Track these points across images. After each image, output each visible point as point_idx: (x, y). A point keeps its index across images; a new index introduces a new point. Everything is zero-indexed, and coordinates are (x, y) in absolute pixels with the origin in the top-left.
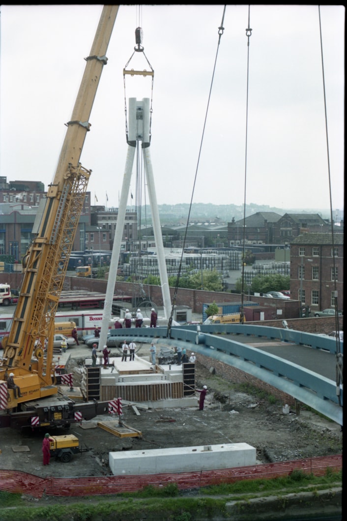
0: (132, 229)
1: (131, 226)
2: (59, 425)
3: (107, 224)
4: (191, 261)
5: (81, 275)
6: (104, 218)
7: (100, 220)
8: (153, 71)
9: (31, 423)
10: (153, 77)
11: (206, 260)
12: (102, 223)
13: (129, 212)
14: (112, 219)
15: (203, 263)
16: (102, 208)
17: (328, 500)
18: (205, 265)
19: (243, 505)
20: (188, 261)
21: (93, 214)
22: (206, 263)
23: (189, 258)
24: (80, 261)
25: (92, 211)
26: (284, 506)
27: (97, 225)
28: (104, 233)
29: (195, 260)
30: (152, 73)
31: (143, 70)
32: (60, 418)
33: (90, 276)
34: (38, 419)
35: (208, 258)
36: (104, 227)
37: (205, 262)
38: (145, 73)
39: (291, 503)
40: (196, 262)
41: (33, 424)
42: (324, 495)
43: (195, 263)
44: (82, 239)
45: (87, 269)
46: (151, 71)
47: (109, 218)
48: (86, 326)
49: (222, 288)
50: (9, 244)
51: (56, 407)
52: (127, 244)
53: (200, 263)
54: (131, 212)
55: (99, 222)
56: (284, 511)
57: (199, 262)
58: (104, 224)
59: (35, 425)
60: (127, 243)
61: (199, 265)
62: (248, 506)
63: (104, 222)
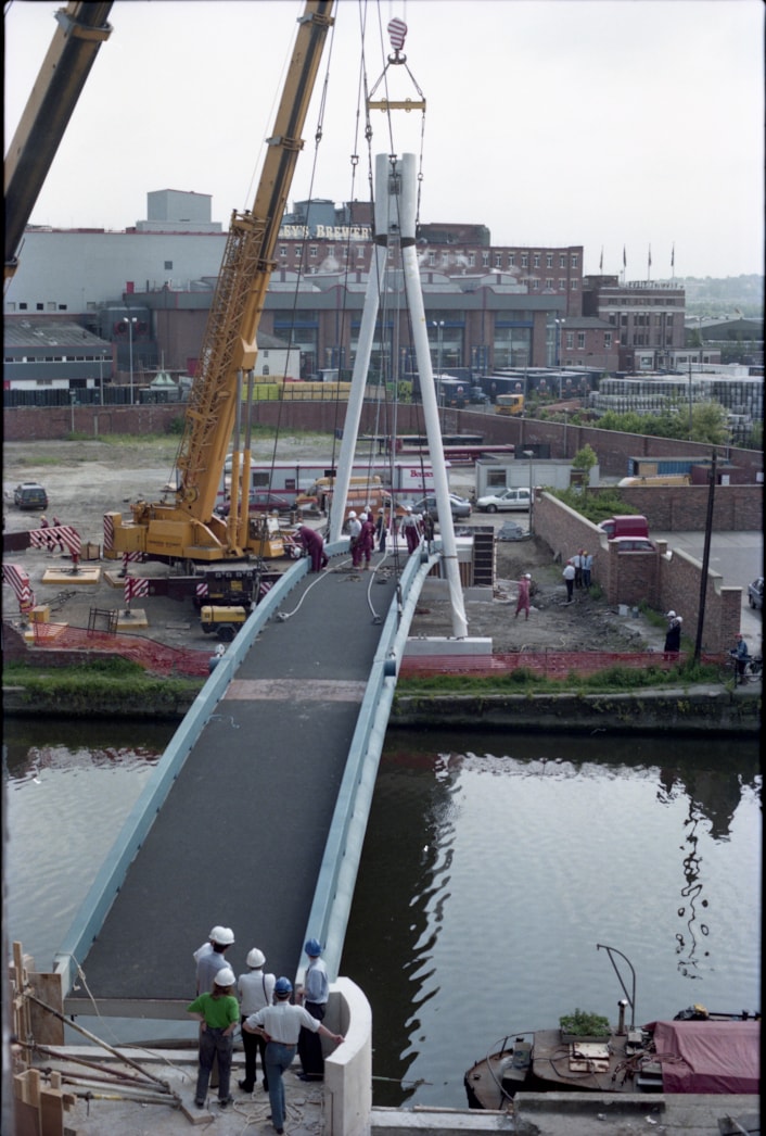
0: (672, 325)
1: (671, 319)
2: (235, 597)
3: (619, 313)
4: (723, 389)
5: (505, 411)
6: (612, 302)
7: (606, 305)
8: (424, 100)
9: (196, 592)
10: (424, 111)
11: (752, 388)
12: (608, 313)
13: (670, 288)
14: (629, 304)
15: (747, 395)
16: (612, 280)
17: (547, 707)
18: (750, 398)
19: (425, 701)
20: (719, 389)
21: (588, 293)
22: (752, 395)
23: (720, 383)
24: (518, 385)
25: (585, 287)
26: (480, 708)
27: (597, 314)
28: (607, 333)
29: (731, 387)
30: (422, 105)
31: (404, 100)
32: (241, 589)
33: (520, 414)
34: (206, 587)
35: (755, 385)
36: (612, 319)
37: (750, 392)
38: (408, 105)
39: (491, 705)
40: (733, 391)
41: (200, 593)
42: (541, 699)
43: (730, 394)
44: (552, 343)
45: (516, 401)
46: (420, 100)
47: (624, 302)
48: (405, 486)
49: (731, 437)
50: (400, 351)
51: (234, 573)
52: (656, 357)
53: (742, 395)
54: (674, 288)
55: (602, 309)
56: (480, 715)
57: (739, 391)
58: (612, 314)
59: (201, 595)
60: (656, 353)
61: (739, 398)
62: (429, 703)
63: (611, 310)
